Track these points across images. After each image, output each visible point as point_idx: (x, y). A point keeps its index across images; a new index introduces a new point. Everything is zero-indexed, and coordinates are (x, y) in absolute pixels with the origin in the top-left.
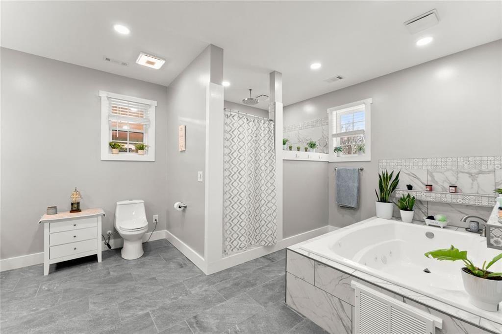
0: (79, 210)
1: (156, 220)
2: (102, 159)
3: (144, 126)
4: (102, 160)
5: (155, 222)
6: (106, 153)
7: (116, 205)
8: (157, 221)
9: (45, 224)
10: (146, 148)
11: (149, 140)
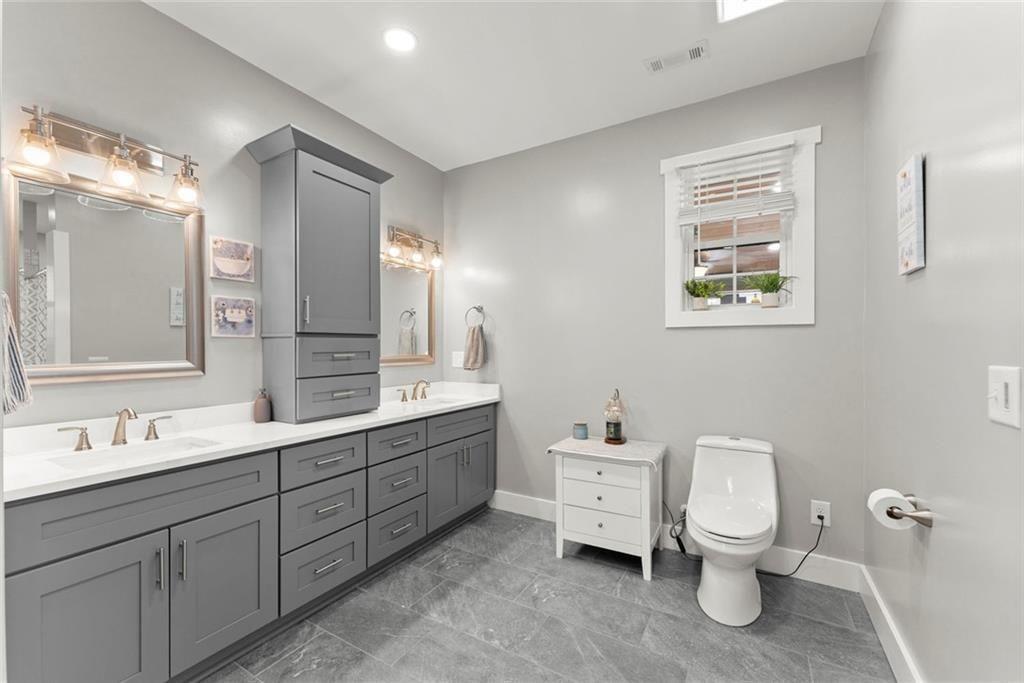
0: (620, 439)
1: (821, 518)
2: (667, 326)
3: (783, 221)
4: (668, 328)
5: (819, 522)
6: (677, 311)
7: (695, 446)
8: (827, 522)
9: (557, 456)
10: (787, 285)
11: (796, 258)
